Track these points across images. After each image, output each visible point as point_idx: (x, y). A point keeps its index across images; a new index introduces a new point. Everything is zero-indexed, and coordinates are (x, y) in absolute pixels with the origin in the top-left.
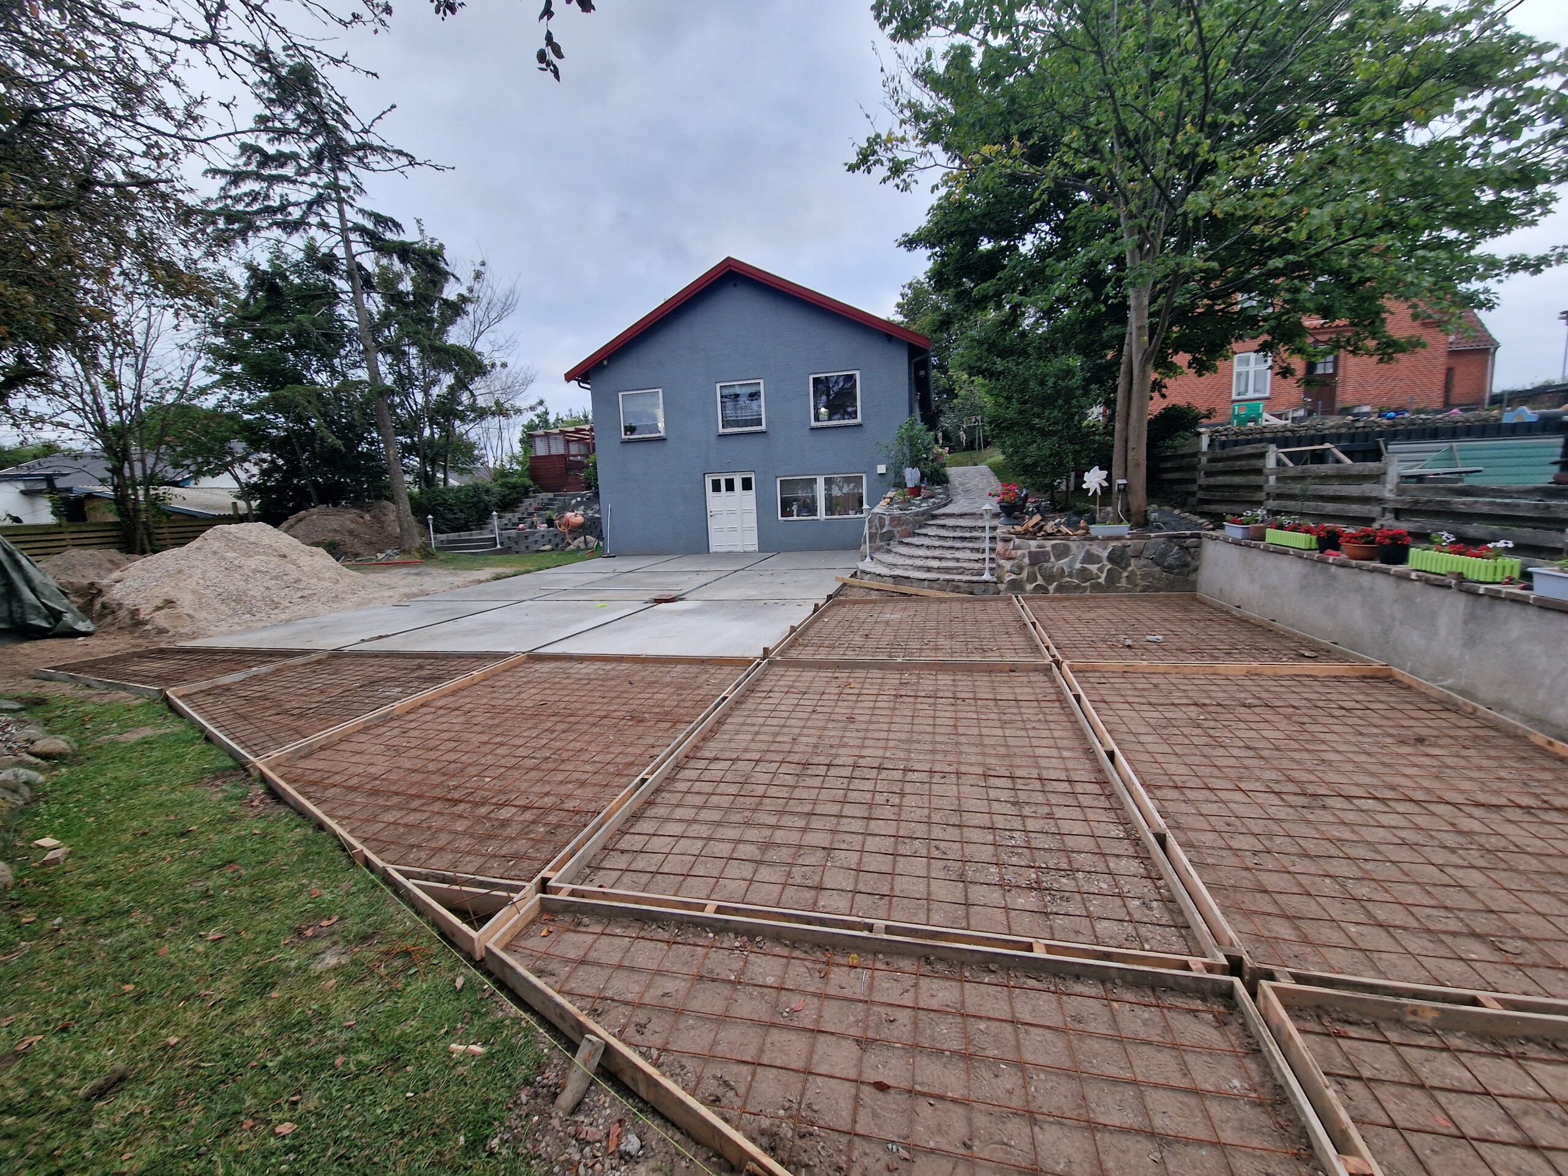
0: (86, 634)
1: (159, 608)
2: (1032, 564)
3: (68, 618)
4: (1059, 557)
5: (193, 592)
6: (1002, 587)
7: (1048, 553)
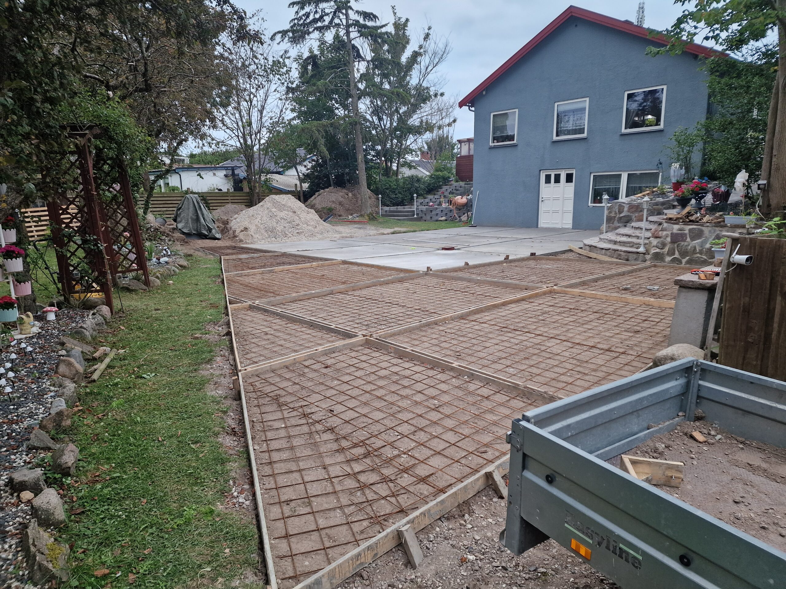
0: (218, 239)
1: (242, 231)
2: (673, 242)
3: (213, 231)
4: (693, 239)
5: (256, 225)
6: (648, 257)
7: (686, 234)
